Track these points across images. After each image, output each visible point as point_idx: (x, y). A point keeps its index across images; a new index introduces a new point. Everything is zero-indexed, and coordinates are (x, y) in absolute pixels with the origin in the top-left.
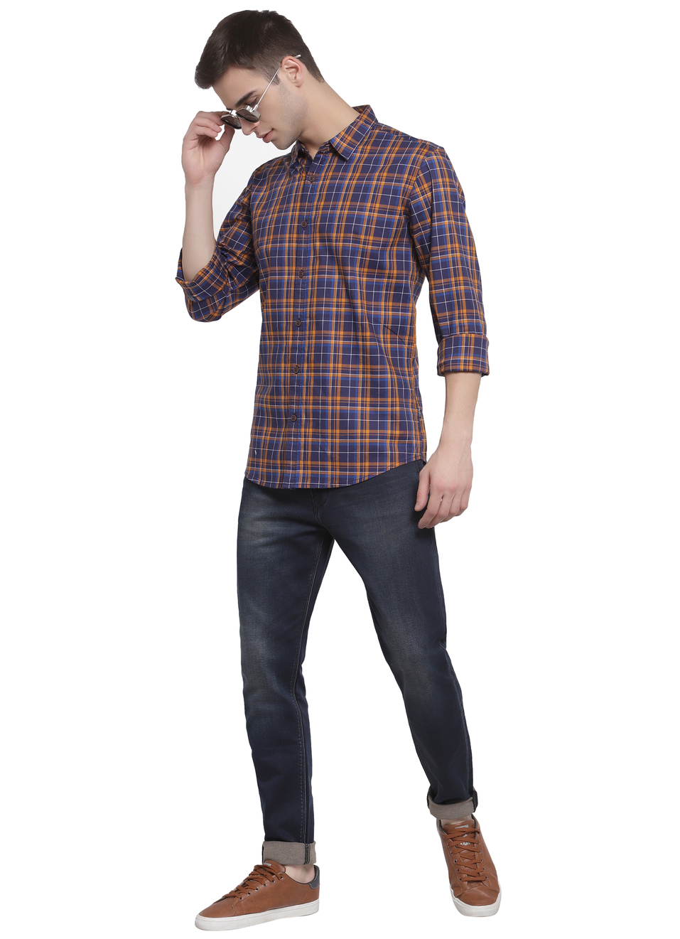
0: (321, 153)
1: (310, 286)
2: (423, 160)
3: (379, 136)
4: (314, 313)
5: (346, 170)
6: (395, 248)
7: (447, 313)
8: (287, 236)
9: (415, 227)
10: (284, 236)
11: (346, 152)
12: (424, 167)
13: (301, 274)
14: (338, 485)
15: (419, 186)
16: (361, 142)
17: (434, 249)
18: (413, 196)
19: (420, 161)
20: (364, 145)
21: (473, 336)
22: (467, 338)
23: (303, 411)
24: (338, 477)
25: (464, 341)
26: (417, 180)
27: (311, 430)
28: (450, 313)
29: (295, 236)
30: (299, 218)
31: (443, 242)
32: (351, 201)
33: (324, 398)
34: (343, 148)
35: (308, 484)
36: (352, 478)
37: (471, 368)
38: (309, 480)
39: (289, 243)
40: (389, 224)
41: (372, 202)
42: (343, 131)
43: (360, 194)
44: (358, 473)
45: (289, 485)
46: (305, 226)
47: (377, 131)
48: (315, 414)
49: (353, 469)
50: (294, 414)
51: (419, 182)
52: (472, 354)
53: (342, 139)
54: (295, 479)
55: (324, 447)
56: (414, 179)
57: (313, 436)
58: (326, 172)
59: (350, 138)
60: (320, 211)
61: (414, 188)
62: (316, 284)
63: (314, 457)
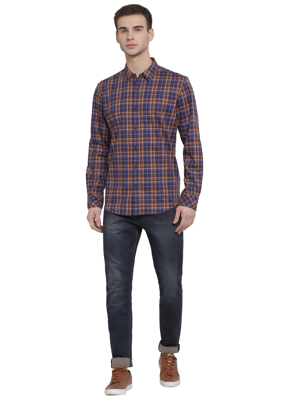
0: (140, 78)
3: (161, 72)
4: (143, 144)
5: (151, 85)
8: (127, 112)
11: (149, 78)
12: (184, 85)
13: (135, 128)
14: (156, 213)
20: (156, 76)
23: (140, 184)
24: (156, 210)
27: (143, 191)
32: (156, 98)
34: (147, 76)
35: (144, 213)
36: (162, 210)
38: (144, 211)
39: (128, 115)
40: (172, 107)
41: (165, 99)
42: (147, 69)
43: (160, 96)
44: (165, 208)
45: (136, 214)
46: (135, 108)
47: (160, 70)
49: (162, 206)
50: (136, 185)
51: (182, 91)
53: (147, 73)
54: (138, 211)
55: (150, 198)
57: (145, 194)
58: (142, 86)
59: (150, 72)
60: (142, 102)
62: (143, 132)
63: (146, 202)
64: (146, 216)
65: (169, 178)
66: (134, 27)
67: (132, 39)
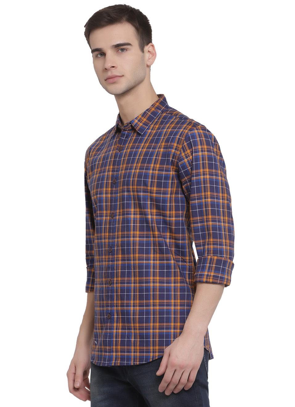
1: (117, 224)
2: (187, 133)
4: (120, 243)
5: (141, 142)
6: (174, 195)
7: (201, 241)
8: (105, 189)
9: (183, 180)
10: (102, 190)
11: (142, 129)
12: (187, 138)
13: (113, 215)
14: (138, 363)
15: (184, 152)
16: (153, 122)
17: (192, 195)
18: (180, 159)
19: (185, 134)
20: (155, 125)
21: (216, 258)
22: (211, 259)
23: (115, 311)
24: (138, 357)
25: (208, 261)
26: (183, 148)
27: (120, 325)
28: (203, 241)
29: (110, 189)
30: (112, 177)
31: (199, 190)
32: (141, 163)
33: (128, 302)
34: (139, 127)
35: (119, 363)
36: (147, 358)
37: (211, 280)
38: (119, 360)
39: (106, 194)
40: (167, 178)
41: (155, 164)
42: (140, 115)
43: (147, 159)
44: (152, 354)
45: (106, 363)
46: (114, 182)
47: (164, 114)
48: (123, 313)
49: (148, 351)
50: (109, 314)
51: (184, 149)
52: (213, 271)
53: (139, 121)
54: (110, 359)
55: (129, 336)
56: (181, 146)
57: (122, 329)
58: (129, 144)
59: (145, 120)
60: (123, 171)
61: (181, 153)
62: (121, 222)
63: (123, 344)
64: (122, 367)
65: (183, 301)
66: (113, 46)
67: (113, 67)
